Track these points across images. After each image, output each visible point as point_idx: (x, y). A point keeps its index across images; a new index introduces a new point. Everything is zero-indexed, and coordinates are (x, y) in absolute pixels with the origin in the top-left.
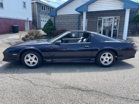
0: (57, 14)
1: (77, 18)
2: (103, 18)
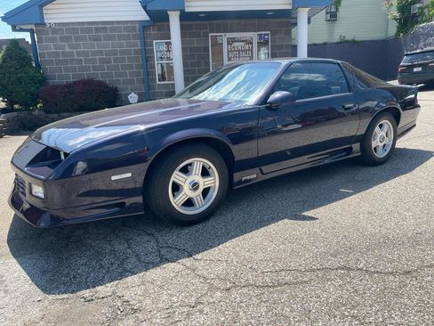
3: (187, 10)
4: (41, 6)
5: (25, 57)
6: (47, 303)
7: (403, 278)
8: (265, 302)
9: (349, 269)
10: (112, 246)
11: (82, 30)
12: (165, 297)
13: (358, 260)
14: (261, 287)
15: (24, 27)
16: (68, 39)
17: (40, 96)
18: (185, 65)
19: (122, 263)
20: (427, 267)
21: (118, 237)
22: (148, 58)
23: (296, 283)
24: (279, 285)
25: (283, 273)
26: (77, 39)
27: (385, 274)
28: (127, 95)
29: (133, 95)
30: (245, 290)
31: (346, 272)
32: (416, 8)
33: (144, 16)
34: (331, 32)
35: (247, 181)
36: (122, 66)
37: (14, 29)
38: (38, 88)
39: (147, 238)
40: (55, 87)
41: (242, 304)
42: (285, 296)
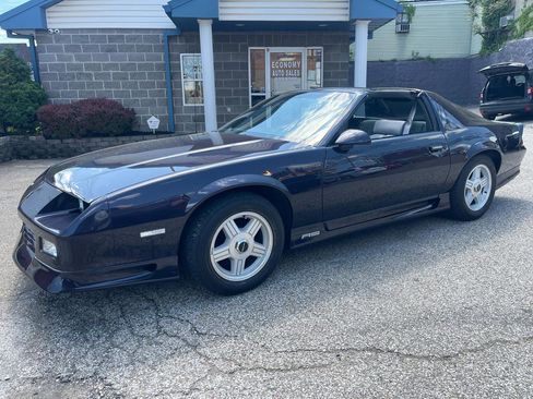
0: (45, 22)
1: (158, 49)
2: (269, 51)
3: (221, 18)
4: (44, 8)
5: (23, 69)
6: (16, 383)
7: (439, 364)
8: (272, 390)
9: (378, 351)
10: (102, 314)
11: (93, 38)
12: (155, 381)
13: (390, 339)
14: (272, 370)
15: (22, 33)
16: (75, 48)
17: (39, 117)
18: (217, 84)
19: (111, 336)
20: (470, 351)
21: (111, 301)
22: (173, 74)
23: (313, 367)
24: (293, 368)
25: (300, 354)
26: (87, 49)
27: (419, 358)
28: (146, 119)
29: (153, 119)
30: (251, 374)
31: (374, 354)
32: (505, 21)
33: (169, 24)
34: (402, 47)
35: (307, 239)
36: (141, 83)
37: (10, 34)
38: (36, 109)
39: (145, 305)
40: (58, 107)
41: (245, 392)
42: (297, 382)
